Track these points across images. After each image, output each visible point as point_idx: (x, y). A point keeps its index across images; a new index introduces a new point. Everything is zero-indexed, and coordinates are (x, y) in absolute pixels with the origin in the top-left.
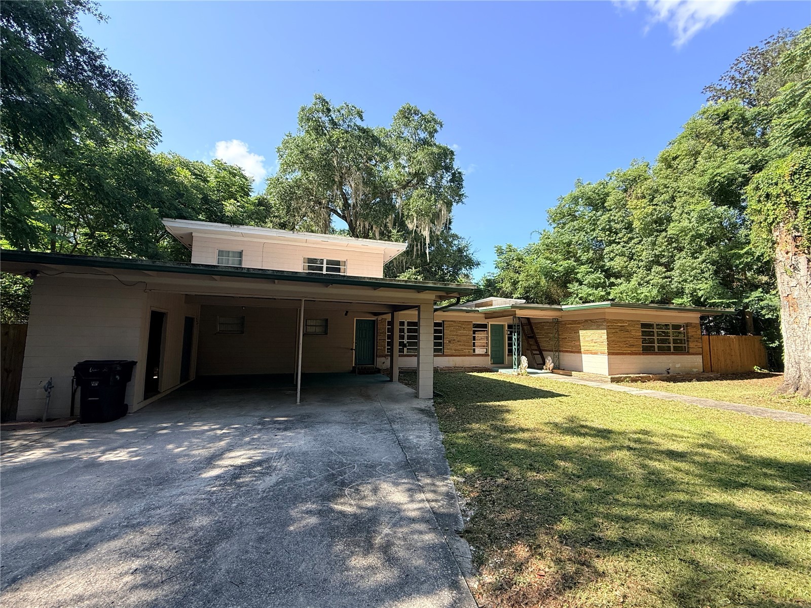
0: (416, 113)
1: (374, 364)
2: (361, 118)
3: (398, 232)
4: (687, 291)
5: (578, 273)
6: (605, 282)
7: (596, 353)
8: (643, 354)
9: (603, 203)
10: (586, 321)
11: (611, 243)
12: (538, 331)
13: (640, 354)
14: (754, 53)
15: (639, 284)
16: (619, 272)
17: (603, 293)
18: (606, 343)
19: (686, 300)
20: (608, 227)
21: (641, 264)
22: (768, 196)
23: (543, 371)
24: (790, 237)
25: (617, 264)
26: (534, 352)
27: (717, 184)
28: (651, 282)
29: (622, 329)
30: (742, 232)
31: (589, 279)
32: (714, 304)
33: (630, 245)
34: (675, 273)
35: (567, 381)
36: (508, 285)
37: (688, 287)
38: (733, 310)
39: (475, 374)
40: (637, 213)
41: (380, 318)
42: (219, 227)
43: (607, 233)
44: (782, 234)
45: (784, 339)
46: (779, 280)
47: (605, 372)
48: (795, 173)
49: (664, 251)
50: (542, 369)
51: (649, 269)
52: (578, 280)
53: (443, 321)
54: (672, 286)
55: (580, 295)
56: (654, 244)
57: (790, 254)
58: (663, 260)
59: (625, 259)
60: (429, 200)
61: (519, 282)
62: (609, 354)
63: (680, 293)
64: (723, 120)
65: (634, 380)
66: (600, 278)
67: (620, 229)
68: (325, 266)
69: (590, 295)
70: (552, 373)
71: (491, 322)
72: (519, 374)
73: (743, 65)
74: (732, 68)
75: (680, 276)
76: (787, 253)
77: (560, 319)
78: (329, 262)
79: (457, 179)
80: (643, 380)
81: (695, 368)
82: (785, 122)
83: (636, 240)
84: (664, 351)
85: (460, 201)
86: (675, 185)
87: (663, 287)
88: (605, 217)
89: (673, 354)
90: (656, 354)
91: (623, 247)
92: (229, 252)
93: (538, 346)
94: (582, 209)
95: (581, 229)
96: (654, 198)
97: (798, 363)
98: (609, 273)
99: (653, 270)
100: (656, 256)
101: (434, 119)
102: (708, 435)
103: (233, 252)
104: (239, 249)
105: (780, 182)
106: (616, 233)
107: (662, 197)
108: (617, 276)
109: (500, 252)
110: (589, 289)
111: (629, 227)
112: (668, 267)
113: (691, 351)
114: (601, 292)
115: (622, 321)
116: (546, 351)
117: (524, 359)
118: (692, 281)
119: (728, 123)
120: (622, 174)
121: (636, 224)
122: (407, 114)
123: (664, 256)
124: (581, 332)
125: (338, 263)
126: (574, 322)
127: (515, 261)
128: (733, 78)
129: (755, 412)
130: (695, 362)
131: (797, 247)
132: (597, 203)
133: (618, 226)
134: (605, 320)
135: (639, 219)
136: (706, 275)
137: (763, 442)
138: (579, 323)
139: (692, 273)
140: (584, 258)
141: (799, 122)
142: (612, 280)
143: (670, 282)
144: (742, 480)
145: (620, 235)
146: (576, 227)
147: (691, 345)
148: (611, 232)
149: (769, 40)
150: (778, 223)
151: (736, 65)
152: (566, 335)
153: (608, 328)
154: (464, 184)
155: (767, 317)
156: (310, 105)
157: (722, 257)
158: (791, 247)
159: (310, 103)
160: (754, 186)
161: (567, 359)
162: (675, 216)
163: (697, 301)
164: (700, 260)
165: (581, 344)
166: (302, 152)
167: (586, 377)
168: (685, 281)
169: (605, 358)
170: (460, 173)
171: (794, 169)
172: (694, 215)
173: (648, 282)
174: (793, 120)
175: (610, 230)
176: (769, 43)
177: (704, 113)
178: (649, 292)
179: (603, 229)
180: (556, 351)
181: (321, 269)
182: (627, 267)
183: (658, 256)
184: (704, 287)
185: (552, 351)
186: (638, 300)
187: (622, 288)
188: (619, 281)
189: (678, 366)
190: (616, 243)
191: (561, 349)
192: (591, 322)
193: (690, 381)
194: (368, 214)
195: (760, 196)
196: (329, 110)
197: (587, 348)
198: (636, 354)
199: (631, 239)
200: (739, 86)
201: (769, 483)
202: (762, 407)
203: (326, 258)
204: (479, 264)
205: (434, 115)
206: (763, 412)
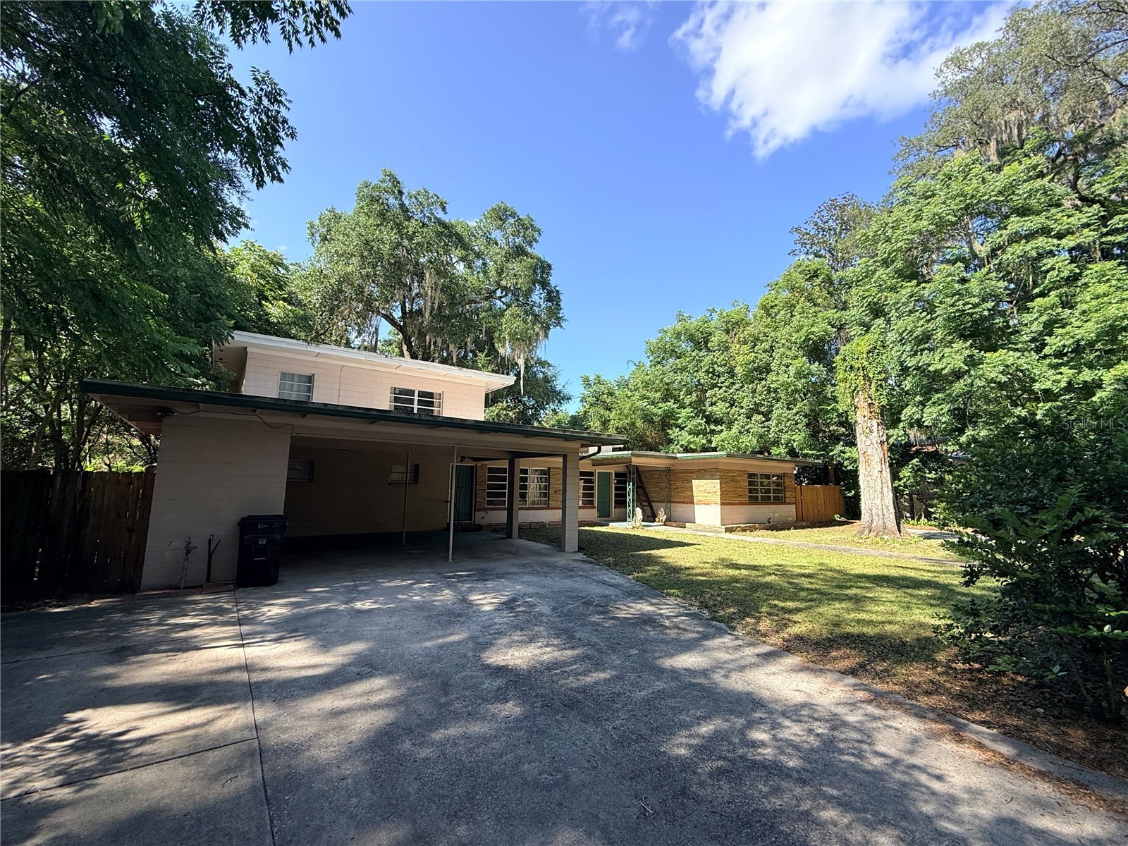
0: (513, 215)
1: (471, 520)
2: (444, 209)
3: (486, 356)
4: (783, 441)
5: (679, 418)
6: (706, 429)
7: (709, 504)
8: (749, 504)
9: (706, 343)
10: (699, 470)
11: (714, 386)
12: (647, 480)
13: (746, 504)
14: (834, 205)
15: (740, 432)
16: (722, 419)
17: (704, 441)
18: (719, 493)
19: (782, 450)
20: (711, 370)
21: (742, 411)
22: (852, 367)
23: (655, 524)
24: (866, 404)
25: (719, 409)
26: (644, 503)
27: (811, 342)
28: (752, 431)
29: (733, 479)
30: (829, 389)
31: (690, 425)
32: (806, 456)
33: (731, 391)
34: (773, 423)
35: (680, 532)
36: (598, 423)
37: (784, 438)
38: (820, 461)
39: (587, 528)
40: (740, 358)
41: (480, 464)
42: (292, 344)
43: (710, 375)
44: (861, 400)
45: (862, 490)
46: (858, 439)
47: (717, 522)
48: (870, 352)
49: (763, 400)
50: (654, 521)
51: (749, 417)
52: (677, 426)
53: (549, 468)
54: (770, 436)
55: (681, 443)
56: (754, 391)
57: (866, 418)
58: (763, 409)
59: (727, 405)
60: (525, 322)
61: (609, 421)
62: (722, 504)
63: (776, 443)
64: (814, 277)
65: (744, 530)
66: (700, 424)
67: (724, 373)
68: (416, 398)
69: (691, 443)
70: (665, 525)
71: (599, 470)
72: (634, 527)
73: (824, 213)
74: (815, 214)
75: (777, 425)
76: (864, 417)
77: (672, 468)
78: (421, 394)
79: (553, 297)
80: (751, 529)
81: (790, 517)
82: (861, 293)
83: (737, 386)
84: (766, 501)
85: (559, 324)
86: (773, 334)
87: (761, 436)
88: (707, 360)
89: (773, 503)
90: (760, 504)
91: (725, 392)
92: (293, 375)
93: (647, 496)
94: (685, 346)
95: (683, 369)
96: (755, 345)
97: (871, 510)
98: (709, 419)
99: (753, 419)
100: (755, 404)
101: (532, 225)
102: (821, 564)
103: (300, 375)
104: (309, 373)
105: (860, 358)
106: (719, 376)
107: (763, 345)
108: (718, 422)
109: (587, 382)
110: (690, 437)
111: (731, 373)
112: (767, 415)
113: (787, 500)
114: (701, 440)
115: (732, 471)
116: (656, 501)
117: (639, 511)
118: (787, 432)
119: (818, 281)
120: (724, 314)
121: (738, 370)
122: (501, 215)
123: (763, 405)
124: (695, 483)
125: (431, 395)
126: (688, 471)
127: (606, 396)
128: (816, 225)
129: (845, 551)
130: (789, 511)
131: (871, 412)
132: (700, 341)
133: (721, 369)
134: (718, 470)
135: (742, 365)
136: (800, 426)
137: (855, 567)
138: (691, 473)
139: (788, 424)
140: (687, 401)
141: (871, 295)
142: (713, 427)
143: (768, 431)
144: (849, 584)
145: (722, 379)
146: (679, 366)
147: (788, 494)
148: (714, 375)
149: (845, 195)
150: (858, 391)
151: (819, 212)
152: (678, 485)
153: (721, 478)
154: (562, 304)
155: (849, 468)
156: (375, 182)
157: (812, 410)
158: (866, 413)
159: (376, 179)
160: (842, 357)
161: (679, 510)
162: (774, 366)
163: (792, 452)
164: (794, 411)
165: (694, 495)
166: (367, 243)
167: (700, 528)
168: (781, 431)
169: (719, 507)
170: (557, 291)
171: (869, 348)
172: (792, 370)
173: (748, 431)
174: (867, 294)
175: (713, 373)
176: (845, 198)
177: (799, 266)
178: (749, 441)
179: (707, 372)
180: (668, 502)
181: (412, 401)
182: (728, 413)
183: (758, 404)
184: (799, 438)
185: (663, 502)
186: (739, 449)
187: (724, 435)
188: (719, 428)
189: (777, 515)
190: (718, 386)
191: (673, 500)
192: (704, 472)
193: (789, 529)
194: (442, 329)
195: (847, 367)
196: (401, 193)
197: (700, 498)
198: (744, 504)
199: (733, 384)
200: (821, 233)
201: (862, 585)
202: (848, 546)
203: (417, 388)
204: (570, 399)
205: (532, 220)
206: (849, 550)
